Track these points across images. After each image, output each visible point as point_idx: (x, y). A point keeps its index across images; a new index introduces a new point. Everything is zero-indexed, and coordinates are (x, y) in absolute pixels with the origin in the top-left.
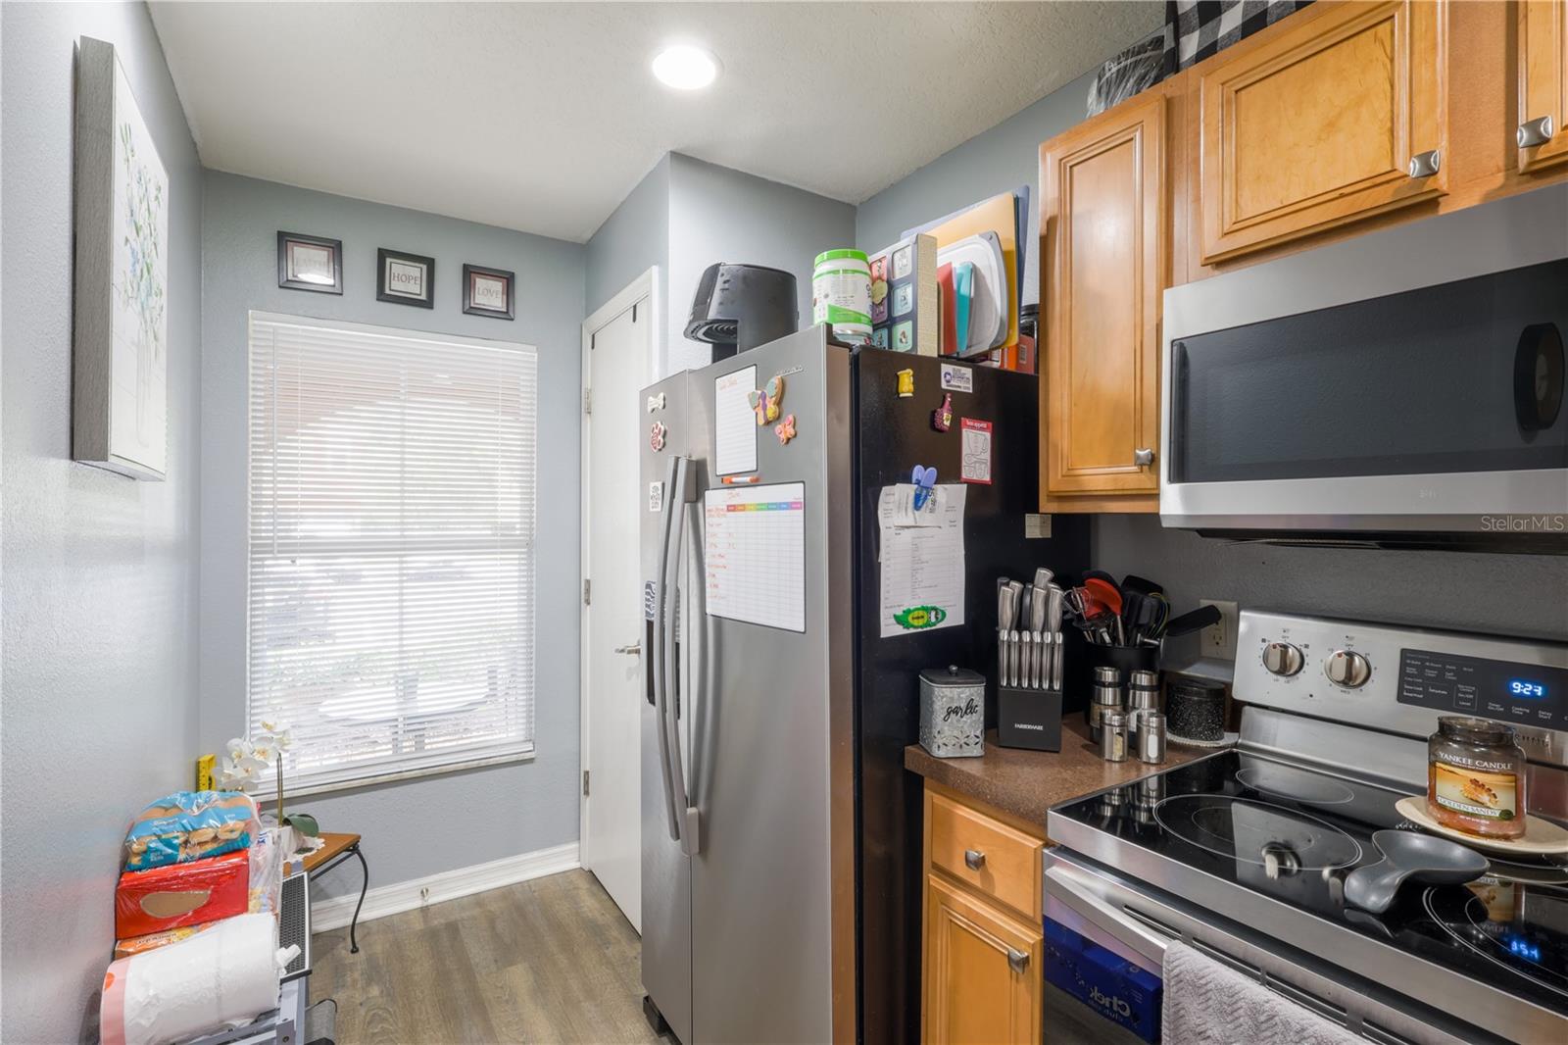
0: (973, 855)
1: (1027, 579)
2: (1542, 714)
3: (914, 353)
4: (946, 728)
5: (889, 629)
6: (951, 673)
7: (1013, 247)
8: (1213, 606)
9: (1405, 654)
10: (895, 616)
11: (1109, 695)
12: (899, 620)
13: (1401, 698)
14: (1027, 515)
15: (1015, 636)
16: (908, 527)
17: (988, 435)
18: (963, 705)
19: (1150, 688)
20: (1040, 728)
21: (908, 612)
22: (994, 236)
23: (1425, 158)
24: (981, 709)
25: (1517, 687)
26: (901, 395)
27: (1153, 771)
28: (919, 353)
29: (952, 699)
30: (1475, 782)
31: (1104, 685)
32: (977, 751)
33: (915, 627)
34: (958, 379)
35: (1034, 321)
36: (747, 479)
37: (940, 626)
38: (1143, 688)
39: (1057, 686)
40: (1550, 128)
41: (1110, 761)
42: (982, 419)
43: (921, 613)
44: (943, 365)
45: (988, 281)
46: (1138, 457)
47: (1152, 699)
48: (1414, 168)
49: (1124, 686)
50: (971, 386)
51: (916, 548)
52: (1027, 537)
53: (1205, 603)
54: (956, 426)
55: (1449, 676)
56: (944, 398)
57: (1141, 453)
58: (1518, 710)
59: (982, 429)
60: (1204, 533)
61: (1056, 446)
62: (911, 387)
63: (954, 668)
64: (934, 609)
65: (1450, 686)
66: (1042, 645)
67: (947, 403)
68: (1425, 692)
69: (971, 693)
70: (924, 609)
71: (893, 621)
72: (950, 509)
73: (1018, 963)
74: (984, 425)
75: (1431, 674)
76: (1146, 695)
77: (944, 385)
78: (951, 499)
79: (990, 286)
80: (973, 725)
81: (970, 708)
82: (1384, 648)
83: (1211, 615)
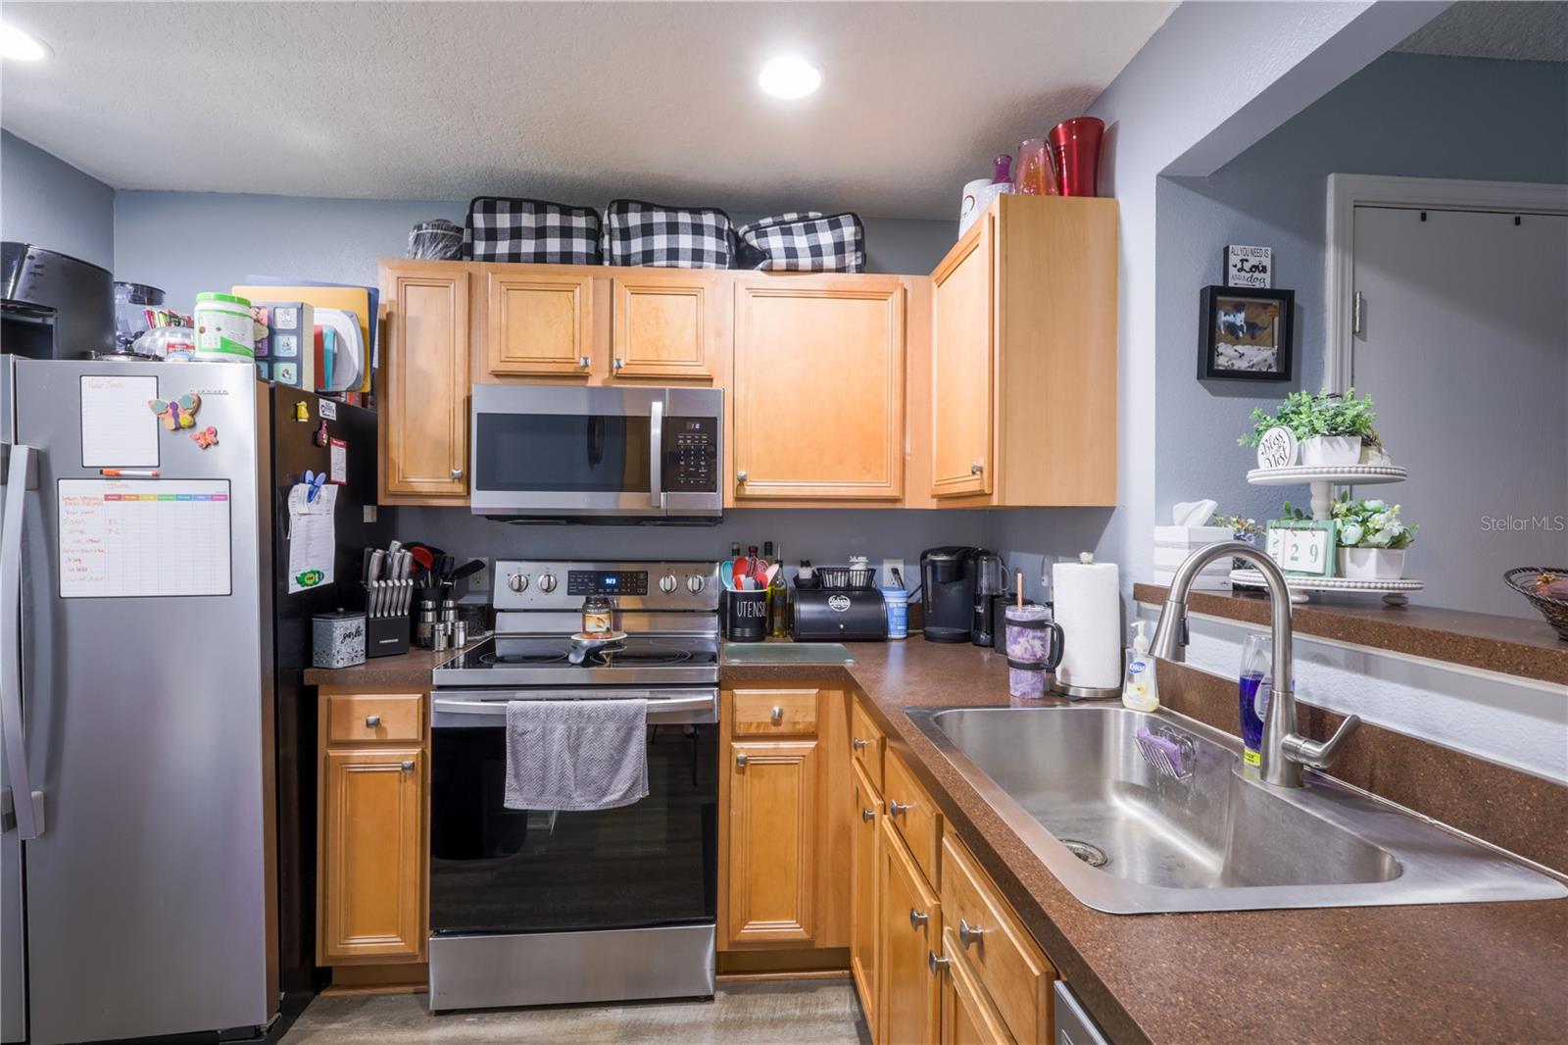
0: (372, 718)
1: (386, 547)
2: (616, 590)
3: (298, 388)
4: (343, 648)
5: (294, 588)
6: (338, 613)
7: (367, 326)
8: (478, 560)
9: (570, 573)
10: (297, 578)
11: (430, 617)
12: (300, 581)
13: (569, 594)
14: (365, 507)
15: (383, 584)
16: (305, 514)
17: (344, 450)
18: (354, 631)
19: (454, 608)
20: (396, 640)
21: (304, 575)
22: (354, 317)
23: (586, 359)
24: (363, 633)
25: (608, 581)
26: (300, 420)
27: (461, 652)
28: (304, 389)
29: (347, 629)
30: (598, 619)
31: (428, 610)
32: (362, 660)
33: (308, 585)
34: (328, 410)
35: (379, 378)
36: (149, 473)
37: (321, 584)
38: (450, 609)
39: (406, 613)
40: (622, 363)
41: (439, 651)
42: (341, 439)
43: (312, 575)
44: (321, 400)
45: (348, 344)
46: (453, 474)
47: (455, 614)
48: (582, 362)
49: (439, 610)
50: (335, 415)
51: (309, 529)
52: (365, 521)
53: (471, 560)
54: (329, 444)
55: (586, 580)
56: (321, 424)
57: (455, 471)
58: (608, 590)
59: (341, 446)
60: (489, 517)
61: (394, 462)
62: (307, 416)
63: (342, 609)
64: (318, 572)
65: (586, 584)
66: (399, 588)
67: (324, 428)
68: (578, 589)
69: (357, 623)
70: (313, 572)
71: (295, 581)
72: (329, 501)
73: (409, 768)
74: (342, 443)
75: (579, 580)
76: (451, 612)
77: (321, 414)
78: (329, 494)
79: (349, 349)
80: (359, 643)
81: (358, 633)
82: (561, 571)
83: (477, 566)
